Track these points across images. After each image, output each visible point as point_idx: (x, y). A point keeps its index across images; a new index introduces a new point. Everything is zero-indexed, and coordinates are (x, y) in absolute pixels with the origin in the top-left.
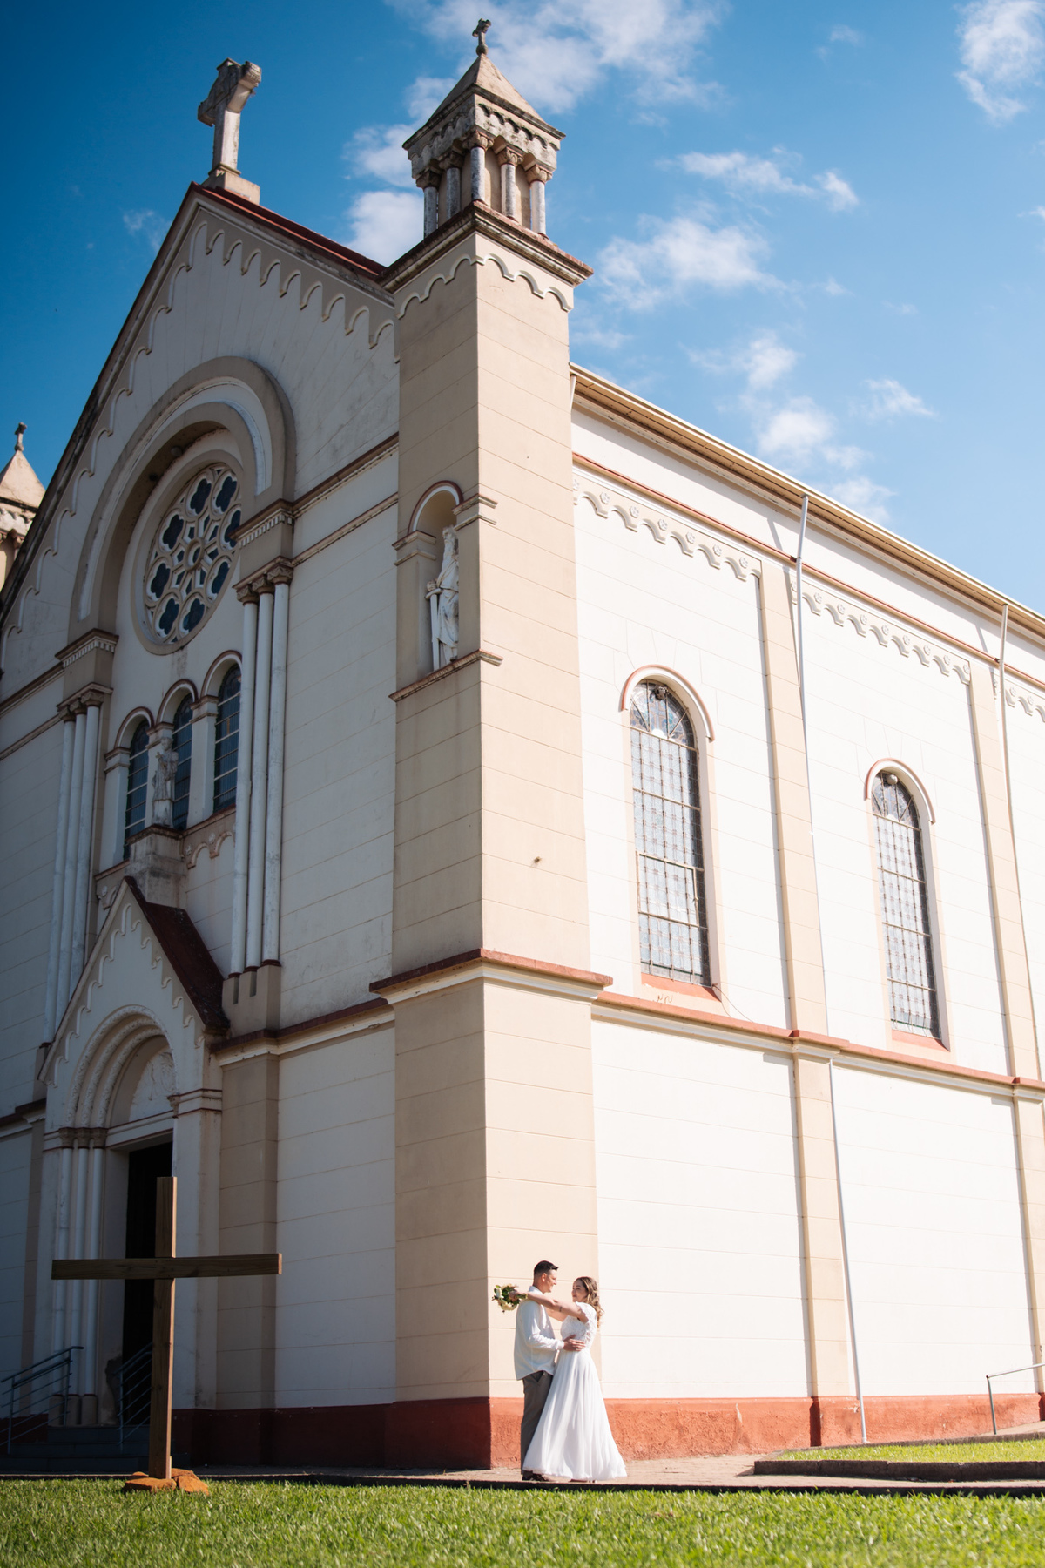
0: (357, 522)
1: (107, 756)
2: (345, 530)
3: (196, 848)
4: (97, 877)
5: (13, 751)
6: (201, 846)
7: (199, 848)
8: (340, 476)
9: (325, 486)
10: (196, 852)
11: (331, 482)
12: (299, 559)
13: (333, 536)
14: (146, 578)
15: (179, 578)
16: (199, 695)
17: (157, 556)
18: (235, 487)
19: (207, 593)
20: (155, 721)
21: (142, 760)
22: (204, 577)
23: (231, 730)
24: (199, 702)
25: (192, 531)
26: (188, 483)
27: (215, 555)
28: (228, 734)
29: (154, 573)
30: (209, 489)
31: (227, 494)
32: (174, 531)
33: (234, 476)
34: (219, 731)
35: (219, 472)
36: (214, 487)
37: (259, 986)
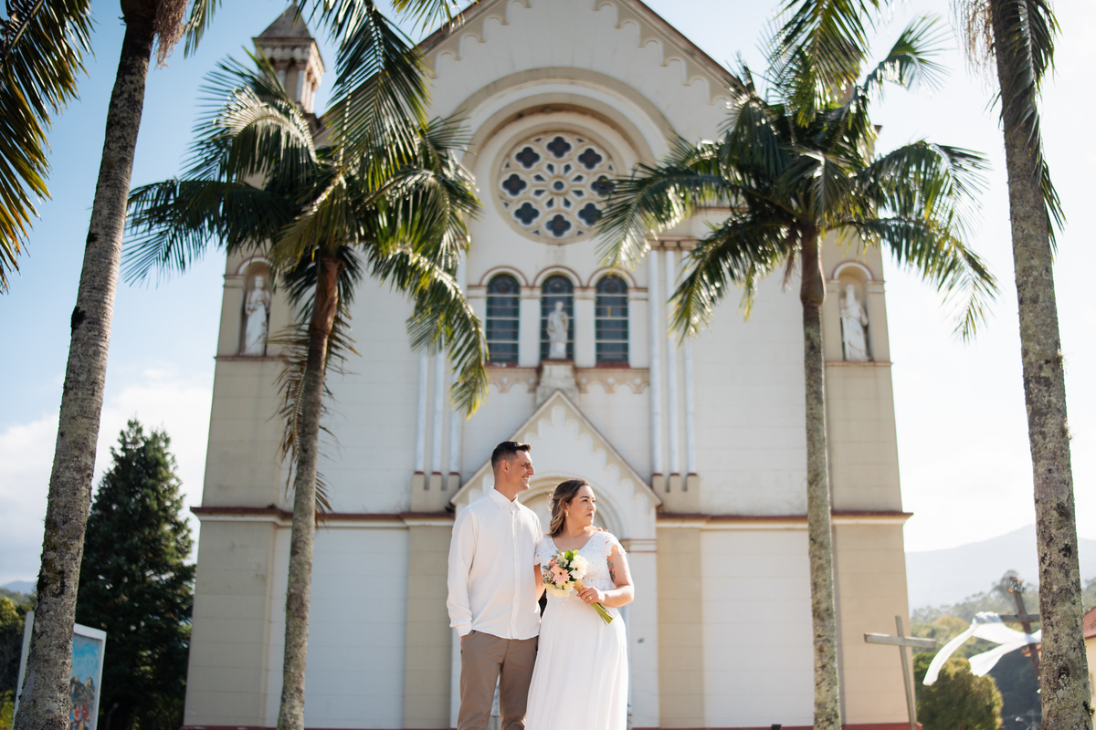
1: (469, 287)
3: (591, 382)
6: (596, 382)
7: (593, 383)
10: (590, 385)
14: (499, 177)
15: (538, 193)
16: (585, 284)
17: (508, 166)
18: (598, 158)
19: (572, 215)
20: (531, 283)
21: (503, 301)
22: (567, 203)
23: (613, 315)
24: (584, 288)
25: (550, 167)
26: (545, 132)
27: (579, 193)
28: (609, 318)
29: (506, 177)
30: (567, 147)
31: (590, 159)
32: (528, 157)
33: (597, 151)
34: (599, 312)
35: (580, 141)
36: (577, 149)
37: (690, 487)
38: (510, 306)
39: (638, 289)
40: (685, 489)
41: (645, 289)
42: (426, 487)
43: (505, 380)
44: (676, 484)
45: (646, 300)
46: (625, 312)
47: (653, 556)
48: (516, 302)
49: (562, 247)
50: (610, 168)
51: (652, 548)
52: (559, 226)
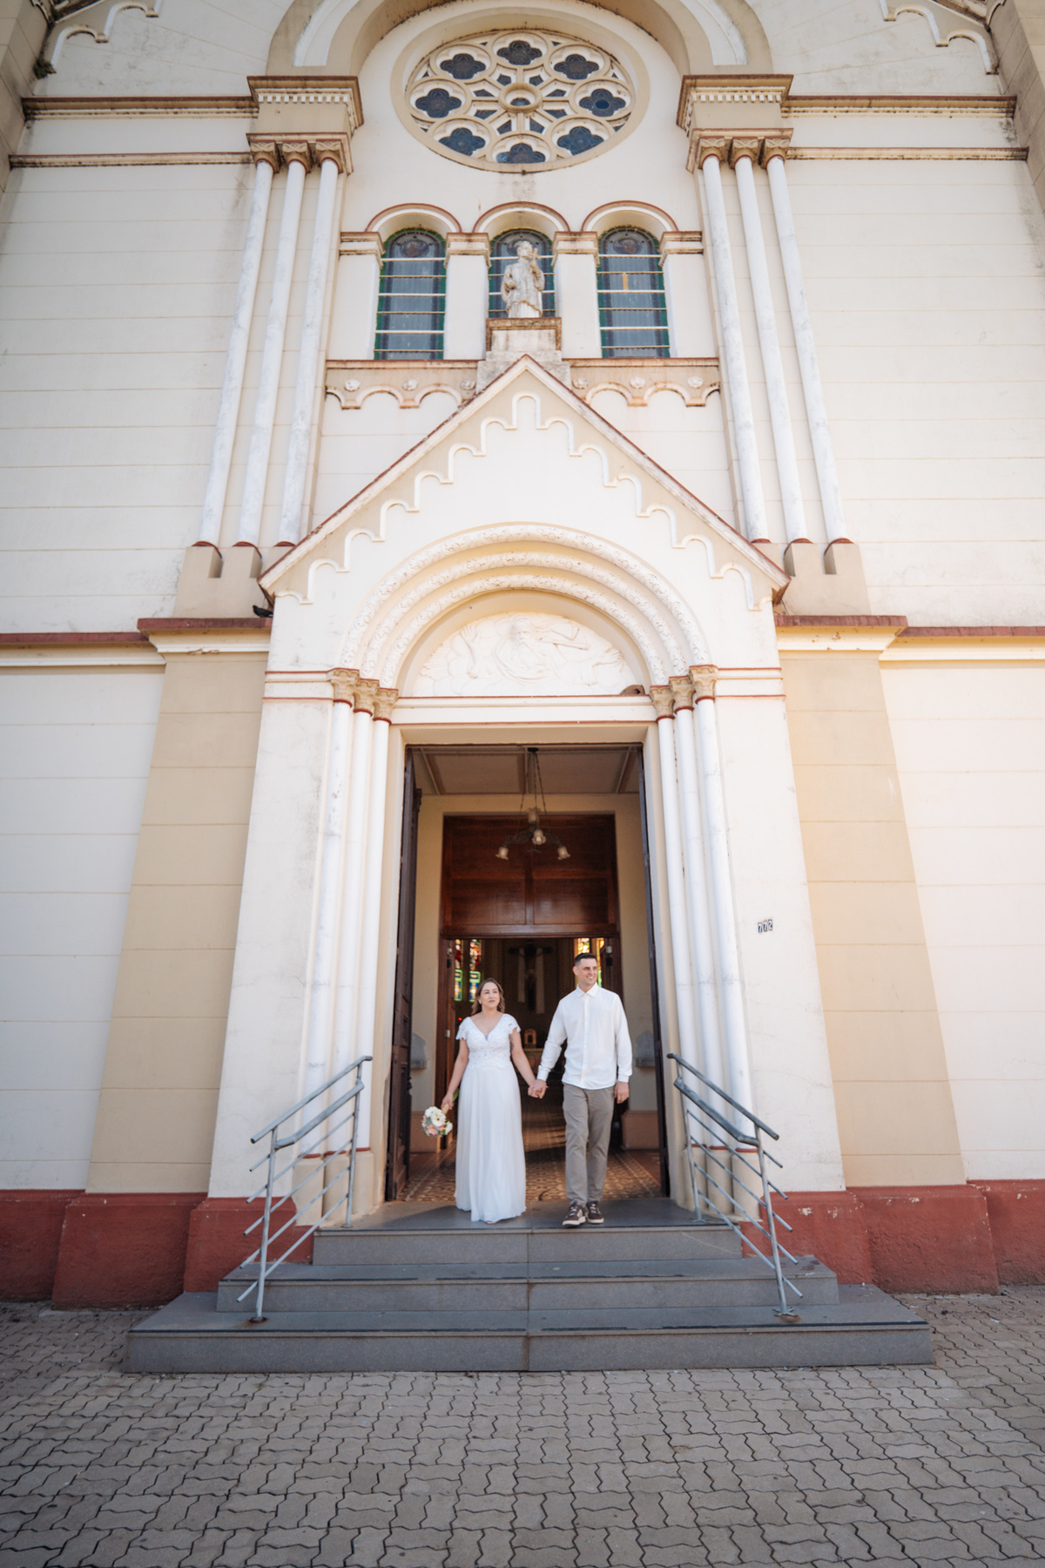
0: (908, 154)
1: (344, 236)
2: (885, 154)
3: (595, 386)
4: (332, 365)
5: (80, 165)
6: (604, 386)
7: (599, 388)
8: (874, 102)
9: (848, 101)
10: (594, 390)
11: (858, 102)
12: (799, 152)
13: (866, 151)
14: (409, 90)
15: (482, 114)
16: (575, 228)
17: (426, 75)
18: (594, 67)
19: (546, 144)
20: (467, 228)
21: (413, 268)
22: (537, 128)
23: (631, 286)
24: (574, 236)
25: (504, 80)
26: (494, 31)
27: (558, 114)
28: (626, 291)
29: (425, 91)
30: (537, 53)
31: (575, 68)
32: (463, 67)
33: (588, 56)
34: (603, 282)
35: (555, 44)
36: (551, 54)
37: (839, 564)
38: (427, 273)
39: (683, 235)
40: (829, 569)
41: (699, 236)
42: (217, 572)
43: (412, 384)
44: (807, 562)
45: (701, 252)
46: (657, 281)
47: (778, 707)
48: (440, 268)
49: (528, 177)
50: (614, 76)
51: (773, 687)
52: (522, 156)
